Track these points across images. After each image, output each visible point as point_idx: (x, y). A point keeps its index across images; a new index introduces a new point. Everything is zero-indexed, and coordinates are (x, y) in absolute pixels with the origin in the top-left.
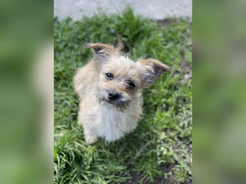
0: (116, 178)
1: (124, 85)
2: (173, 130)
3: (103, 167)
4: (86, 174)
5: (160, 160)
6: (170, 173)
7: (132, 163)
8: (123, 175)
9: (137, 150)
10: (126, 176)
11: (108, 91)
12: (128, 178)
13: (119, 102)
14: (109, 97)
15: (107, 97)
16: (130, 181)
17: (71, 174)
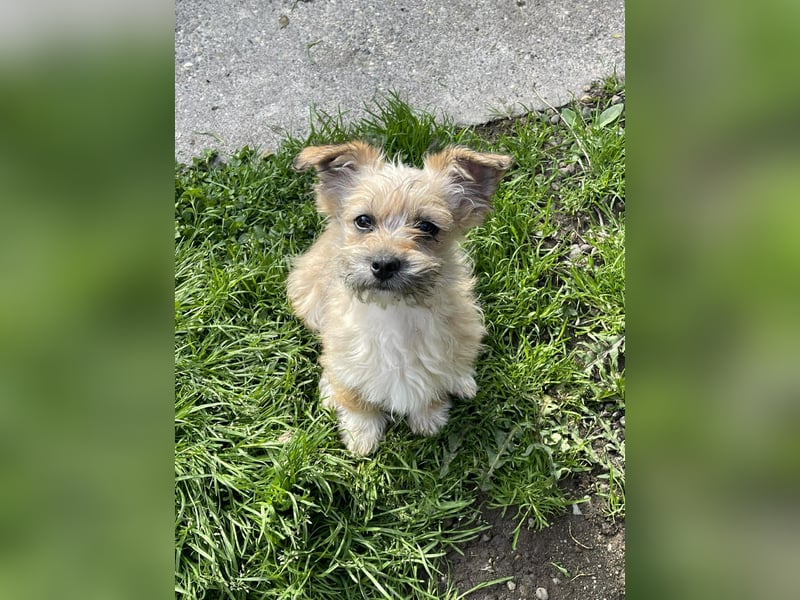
0: (446, 536)
1: (408, 233)
2: (571, 386)
3: (408, 512)
4: (368, 535)
5: (558, 469)
6: (587, 499)
7: (484, 488)
8: (466, 524)
9: (489, 453)
10: (474, 525)
11: (368, 259)
12: (482, 529)
13: (405, 280)
14: (374, 274)
15: (371, 274)
16: (486, 538)
17: (330, 540)
